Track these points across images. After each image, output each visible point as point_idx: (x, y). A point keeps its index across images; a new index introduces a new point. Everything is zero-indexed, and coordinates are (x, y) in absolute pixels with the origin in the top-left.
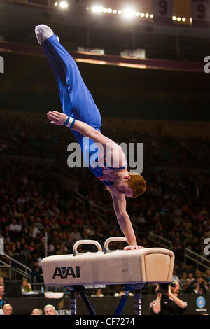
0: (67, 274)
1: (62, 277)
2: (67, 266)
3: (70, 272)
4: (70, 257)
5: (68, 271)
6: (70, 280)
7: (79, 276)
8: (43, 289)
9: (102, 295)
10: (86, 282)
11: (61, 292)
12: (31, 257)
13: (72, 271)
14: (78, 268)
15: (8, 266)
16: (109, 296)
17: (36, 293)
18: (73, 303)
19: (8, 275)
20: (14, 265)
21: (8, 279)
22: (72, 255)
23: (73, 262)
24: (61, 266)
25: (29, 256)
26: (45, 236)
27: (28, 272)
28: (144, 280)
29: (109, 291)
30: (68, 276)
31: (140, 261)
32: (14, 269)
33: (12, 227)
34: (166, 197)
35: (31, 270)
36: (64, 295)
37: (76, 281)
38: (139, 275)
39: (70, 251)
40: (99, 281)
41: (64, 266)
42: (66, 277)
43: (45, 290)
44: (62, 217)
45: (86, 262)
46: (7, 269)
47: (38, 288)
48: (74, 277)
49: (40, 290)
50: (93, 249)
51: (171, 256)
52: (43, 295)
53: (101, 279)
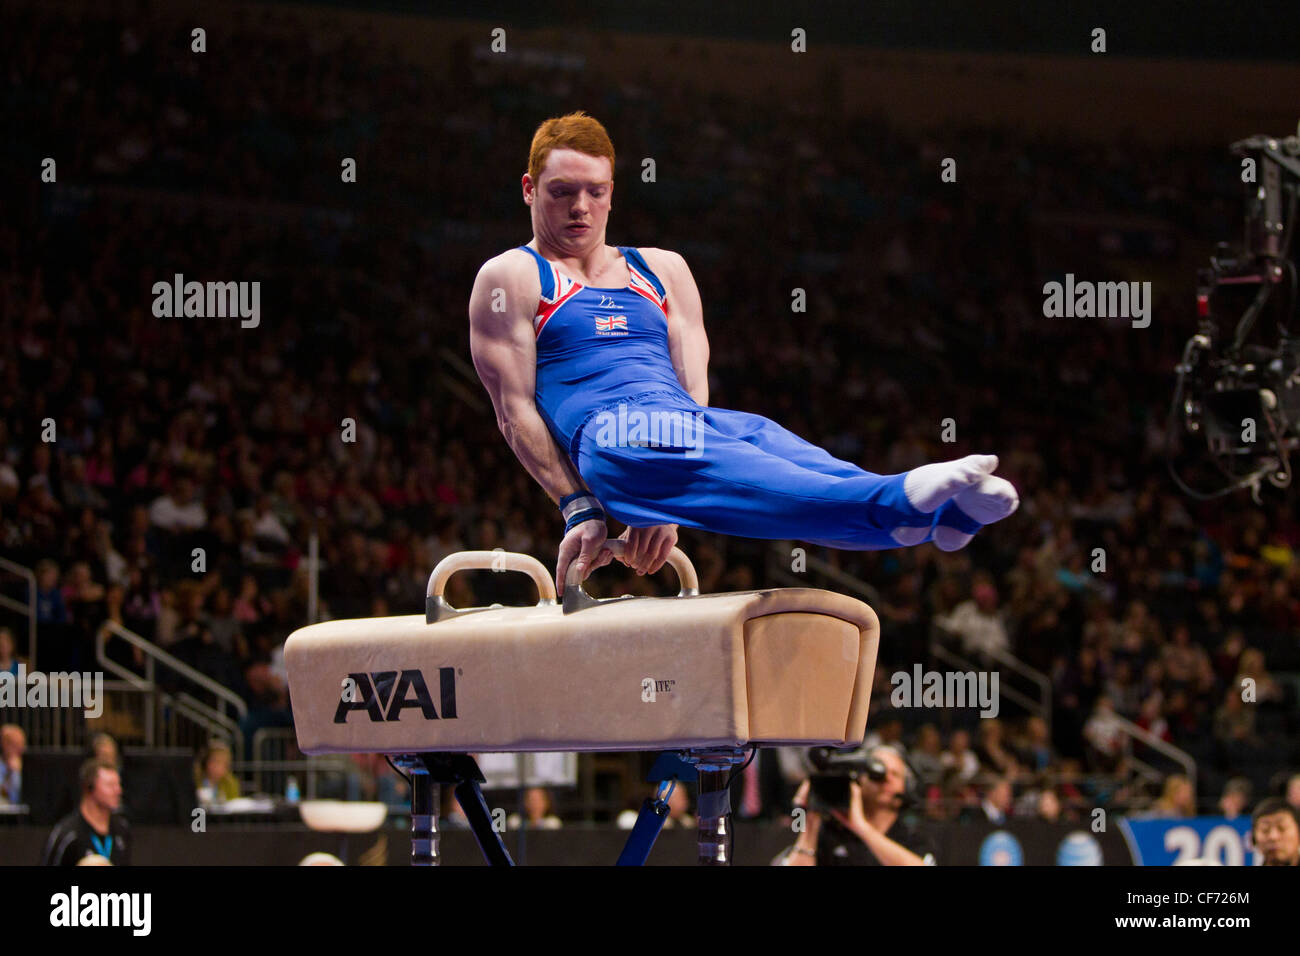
0: (400, 703)
1: (376, 716)
2: (398, 670)
3: (411, 694)
4: (411, 626)
5: (403, 687)
6: (413, 731)
7: (450, 711)
8: (293, 790)
9: (553, 823)
10: (484, 737)
11: (375, 798)
12: (243, 645)
13: (422, 689)
14: (447, 676)
15: (139, 684)
16: (589, 825)
17: (264, 806)
18: (425, 834)
19: (139, 722)
20: (168, 681)
21: (140, 742)
22: (423, 617)
23: (425, 648)
24: (371, 668)
25: (235, 643)
26: (305, 552)
27: (231, 711)
28: (743, 732)
29: (591, 801)
30: (404, 712)
31: (726, 646)
32: (166, 699)
33: (166, 512)
34: (856, 390)
35: (241, 705)
36: (391, 817)
37: (437, 735)
38: (719, 707)
39: (415, 603)
40: (542, 732)
41: (386, 668)
42: (393, 716)
43: (304, 794)
44: (382, 469)
45: (480, 650)
46: (137, 698)
47: (273, 786)
48: (430, 714)
49: (283, 792)
50: (516, 591)
51: (862, 626)
52: (295, 815)
53: (552, 729)
